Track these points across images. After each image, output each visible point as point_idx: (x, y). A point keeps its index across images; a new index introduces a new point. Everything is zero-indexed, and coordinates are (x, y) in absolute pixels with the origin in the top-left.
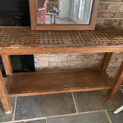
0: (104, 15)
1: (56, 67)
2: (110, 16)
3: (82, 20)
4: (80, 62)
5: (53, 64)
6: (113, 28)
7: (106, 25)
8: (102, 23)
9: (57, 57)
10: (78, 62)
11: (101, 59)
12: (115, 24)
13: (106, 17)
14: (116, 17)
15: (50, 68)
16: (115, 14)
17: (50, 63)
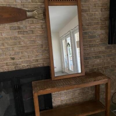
0: (88, 67)
1: (66, 104)
2: (91, 67)
3: (73, 71)
4: (81, 97)
5: (64, 102)
6: (95, 72)
7: (91, 72)
8: (88, 71)
9: (66, 96)
10: (80, 97)
11: (94, 94)
12: (96, 70)
13: (89, 68)
14: (95, 67)
15: (62, 105)
16: (93, 65)
17: (62, 101)
